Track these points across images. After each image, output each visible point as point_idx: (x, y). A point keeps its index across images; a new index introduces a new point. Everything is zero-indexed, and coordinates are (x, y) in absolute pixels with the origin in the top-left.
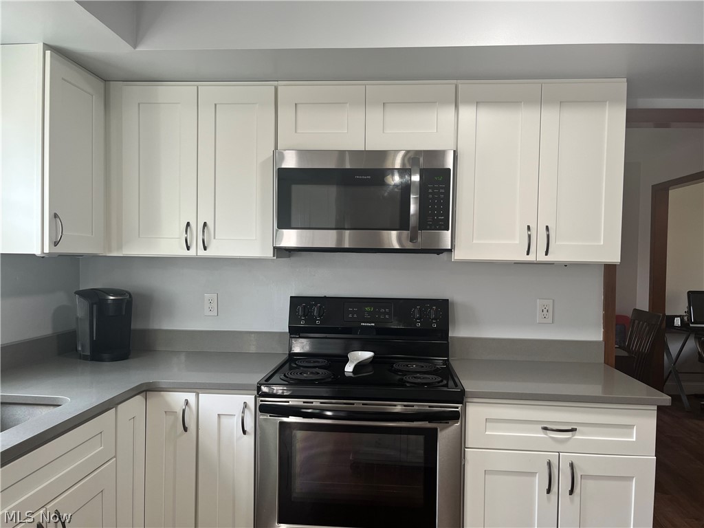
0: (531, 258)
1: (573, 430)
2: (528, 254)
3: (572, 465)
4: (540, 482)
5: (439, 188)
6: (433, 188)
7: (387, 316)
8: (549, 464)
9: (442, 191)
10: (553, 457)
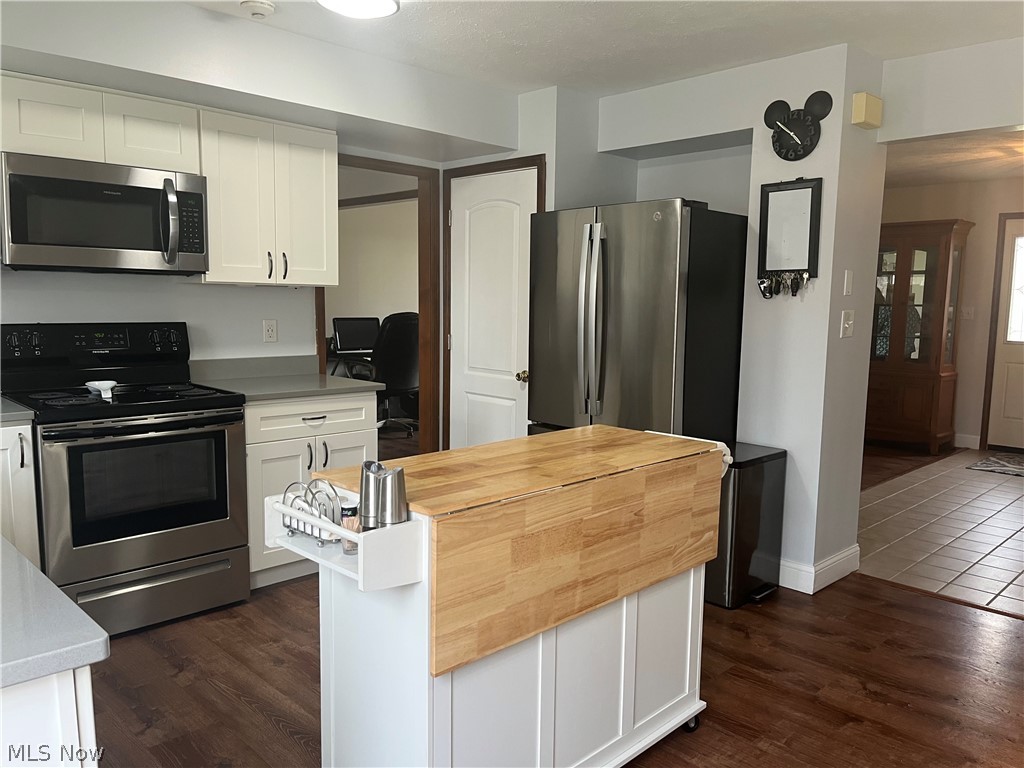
0: (272, 281)
1: (324, 417)
2: (270, 277)
3: (325, 444)
4: (303, 462)
5: (193, 212)
6: (187, 212)
7: (122, 342)
8: (309, 446)
9: (196, 215)
10: (311, 441)
